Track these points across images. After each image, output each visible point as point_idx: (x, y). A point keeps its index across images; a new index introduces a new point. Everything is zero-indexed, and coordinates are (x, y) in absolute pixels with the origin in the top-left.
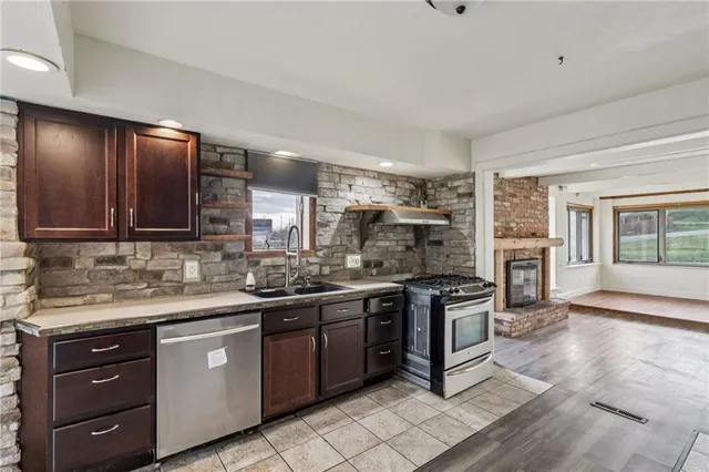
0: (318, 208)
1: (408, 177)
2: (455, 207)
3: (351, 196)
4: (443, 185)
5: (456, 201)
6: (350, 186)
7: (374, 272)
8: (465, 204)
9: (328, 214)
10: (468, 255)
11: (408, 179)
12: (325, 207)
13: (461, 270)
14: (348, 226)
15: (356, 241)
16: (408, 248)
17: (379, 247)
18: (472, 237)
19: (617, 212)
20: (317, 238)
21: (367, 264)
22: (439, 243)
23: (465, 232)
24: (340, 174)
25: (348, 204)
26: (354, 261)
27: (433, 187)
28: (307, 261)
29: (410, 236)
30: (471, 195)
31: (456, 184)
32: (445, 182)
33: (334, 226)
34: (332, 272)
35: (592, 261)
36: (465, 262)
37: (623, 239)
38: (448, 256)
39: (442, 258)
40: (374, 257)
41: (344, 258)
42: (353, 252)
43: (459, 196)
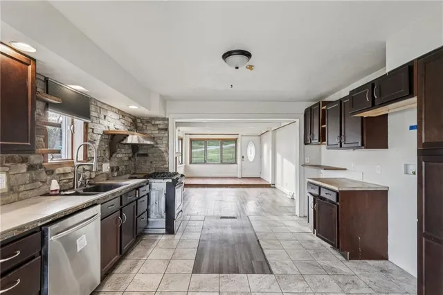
0: (90, 130)
1: (130, 115)
2: (156, 136)
3: (106, 123)
4: (148, 122)
5: (157, 132)
6: (105, 116)
7: (116, 174)
8: (162, 134)
9: (95, 135)
10: (165, 162)
11: (130, 116)
12: (93, 129)
13: (160, 169)
14: (103, 144)
15: (107, 154)
16: (130, 158)
17: (118, 158)
18: (167, 152)
19: (191, 140)
20: (89, 152)
21: (112, 169)
22: (146, 155)
23: (163, 149)
24: (100, 108)
25: (104, 129)
26: (106, 167)
27: (141, 122)
28: (84, 169)
29: (130, 151)
30: (166, 129)
31: (157, 122)
32: (150, 120)
33: (97, 143)
34: (96, 176)
35: (182, 163)
36: (163, 165)
37: (193, 151)
38: (151, 162)
39: (148, 163)
40: (115, 165)
41: (101, 165)
42: (106, 162)
43: (159, 129)
